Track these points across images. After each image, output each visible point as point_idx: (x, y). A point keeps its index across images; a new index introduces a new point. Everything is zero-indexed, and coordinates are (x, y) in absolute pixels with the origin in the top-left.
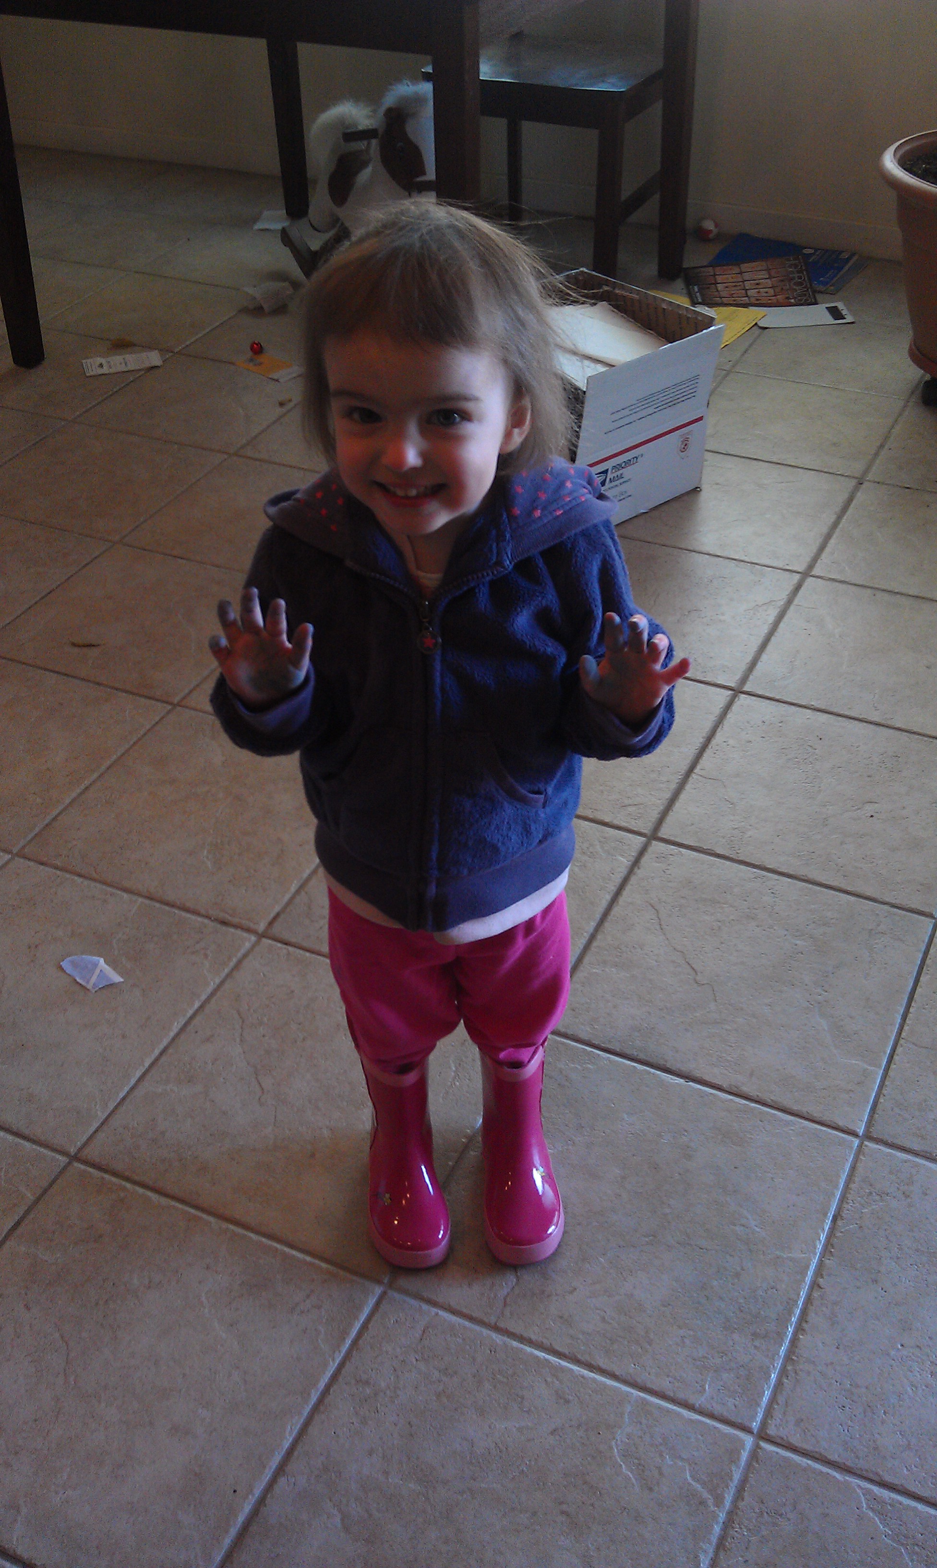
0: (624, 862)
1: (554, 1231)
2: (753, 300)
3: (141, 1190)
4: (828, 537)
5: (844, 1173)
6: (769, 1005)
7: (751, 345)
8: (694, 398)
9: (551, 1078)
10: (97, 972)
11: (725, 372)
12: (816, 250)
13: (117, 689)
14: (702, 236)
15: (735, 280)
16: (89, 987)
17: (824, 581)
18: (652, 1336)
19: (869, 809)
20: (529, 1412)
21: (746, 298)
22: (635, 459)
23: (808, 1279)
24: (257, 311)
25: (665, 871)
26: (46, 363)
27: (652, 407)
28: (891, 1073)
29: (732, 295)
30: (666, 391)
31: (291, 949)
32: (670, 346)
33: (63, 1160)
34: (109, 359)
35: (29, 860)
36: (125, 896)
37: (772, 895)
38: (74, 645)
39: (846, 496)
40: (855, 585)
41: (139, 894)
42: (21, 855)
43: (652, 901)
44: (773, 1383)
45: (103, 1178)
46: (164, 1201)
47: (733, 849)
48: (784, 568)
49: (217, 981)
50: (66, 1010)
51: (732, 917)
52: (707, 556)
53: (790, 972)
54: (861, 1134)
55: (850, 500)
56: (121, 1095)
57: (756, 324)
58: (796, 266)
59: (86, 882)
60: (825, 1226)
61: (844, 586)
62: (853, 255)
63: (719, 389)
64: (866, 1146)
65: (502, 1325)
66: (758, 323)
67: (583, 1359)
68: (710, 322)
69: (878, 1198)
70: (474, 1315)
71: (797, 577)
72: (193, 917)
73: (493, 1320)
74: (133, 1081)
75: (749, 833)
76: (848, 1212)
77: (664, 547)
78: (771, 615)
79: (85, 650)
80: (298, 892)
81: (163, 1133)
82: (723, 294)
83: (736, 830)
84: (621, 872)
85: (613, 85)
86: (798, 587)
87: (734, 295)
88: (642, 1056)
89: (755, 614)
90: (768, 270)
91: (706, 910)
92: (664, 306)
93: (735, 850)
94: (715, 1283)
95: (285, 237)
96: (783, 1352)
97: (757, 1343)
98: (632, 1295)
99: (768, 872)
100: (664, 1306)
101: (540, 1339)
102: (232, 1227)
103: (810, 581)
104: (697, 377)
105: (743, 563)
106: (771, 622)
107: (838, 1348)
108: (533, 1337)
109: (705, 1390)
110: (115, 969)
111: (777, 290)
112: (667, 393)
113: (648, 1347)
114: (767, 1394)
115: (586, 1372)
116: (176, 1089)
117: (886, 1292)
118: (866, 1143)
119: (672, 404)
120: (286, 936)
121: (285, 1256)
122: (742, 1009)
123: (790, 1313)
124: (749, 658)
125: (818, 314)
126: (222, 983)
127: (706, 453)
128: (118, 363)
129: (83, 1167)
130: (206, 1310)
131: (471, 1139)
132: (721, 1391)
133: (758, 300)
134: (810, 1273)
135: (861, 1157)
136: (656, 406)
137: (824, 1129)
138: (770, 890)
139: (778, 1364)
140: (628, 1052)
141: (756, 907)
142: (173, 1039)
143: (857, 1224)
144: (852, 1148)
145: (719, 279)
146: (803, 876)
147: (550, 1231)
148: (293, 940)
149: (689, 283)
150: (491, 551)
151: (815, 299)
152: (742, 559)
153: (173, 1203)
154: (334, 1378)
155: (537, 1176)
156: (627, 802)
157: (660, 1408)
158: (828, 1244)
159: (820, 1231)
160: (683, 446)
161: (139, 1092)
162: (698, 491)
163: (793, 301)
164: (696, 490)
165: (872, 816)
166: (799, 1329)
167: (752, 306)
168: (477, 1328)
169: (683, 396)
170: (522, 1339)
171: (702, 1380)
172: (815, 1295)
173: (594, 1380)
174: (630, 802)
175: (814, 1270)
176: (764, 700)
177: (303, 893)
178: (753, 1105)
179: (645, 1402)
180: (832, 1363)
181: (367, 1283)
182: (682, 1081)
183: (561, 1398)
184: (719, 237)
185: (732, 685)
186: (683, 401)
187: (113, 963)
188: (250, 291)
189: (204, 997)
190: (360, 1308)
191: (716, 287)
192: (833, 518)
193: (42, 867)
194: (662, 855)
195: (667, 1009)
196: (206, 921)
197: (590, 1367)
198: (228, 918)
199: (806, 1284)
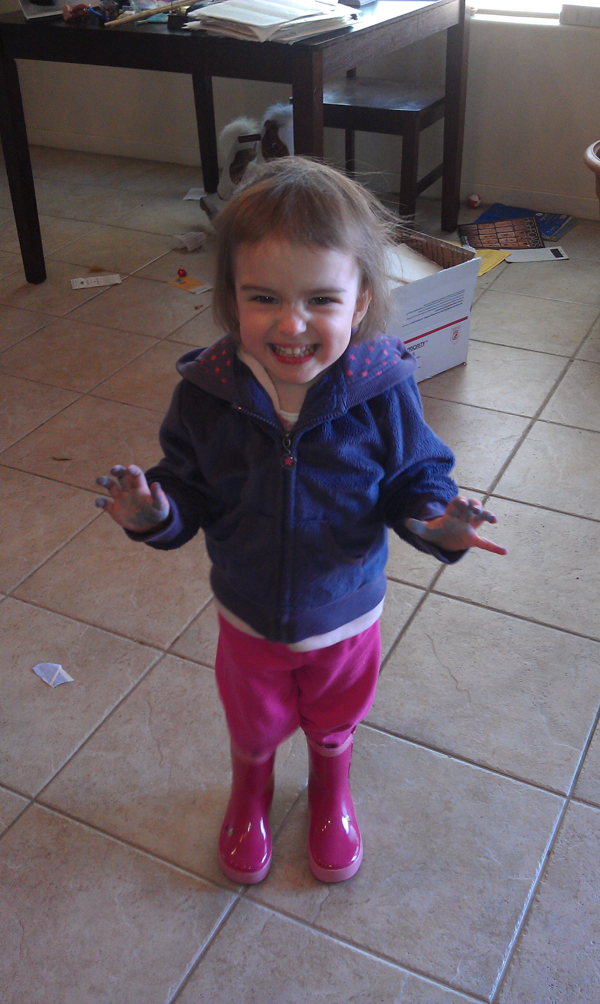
0: (410, 607)
1: (356, 859)
2: (503, 245)
3: (77, 823)
4: (550, 395)
5: (556, 821)
6: (507, 705)
7: (501, 273)
8: (461, 304)
9: (357, 752)
10: (57, 674)
11: (483, 290)
12: (544, 214)
13: (80, 488)
14: (471, 205)
15: (492, 232)
16: (51, 684)
17: (547, 423)
18: (421, 933)
19: (576, 573)
20: (335, 984)
21: (499, 244)
22: (423, 343)
23: (530, 895)
24: (184, 250)
25: (438, 613)
26: (48, 280)
27: (434, 310)
28: (589, 753)
29: (489, 242)
30: (443, 300)
31: (185, 661)
32: (445, 271)
33: (27, 801)
34: (88, 279)
35: (17, 599)
36: (78, 623)
37: (510, 630)
38: (55, 459)
39: (563, 368)
40: (568, 426)
41: (87, 623)
42: (12, 595)
43: (429, 633)
44: (503, 968)
45: (53, 815)
46: (93, 831)
47: (484, 599)
48: (521, 415)
49: (136, 682)
50: (34, 700)
51: (482, 645)
52: (470, 407)
53: (521, 683)
54: (568, 795)
55: (565, 371)
56: (68, 757)
57: (504, 260)
58: (531, 224)
59: (53, 614)
60: (542, 859)
61: (561, 427)
62: (568, 216)
63: (479, 301)
64: (571, 803)
65: (318, 923)
66: (506, 259)
67: (373, 949)
68: (472, 255)
69: (579, 839)
70: (299, 916)
71: (529, 421)
72: (122, 639)
73: (312, 920)
74: (76, 749)
75: (495, 589)
76: (558, 849)
77: (442, 401)
78: (511, 445)
79: (62, 462)
80: (192, 623)
81: (94, 784)
82: (483, 241)
83: (486, 586)
84: (409, 613)
85: (412, 107)
86: (530, 427)
87: (490, 242)
88: (419, 739)
89: (500, 444)
90: (513, 226)
91: (465, 639)
92: (442, 246)
93: (485, 600)
94: (466, 897)
95: (203, 204)
96: (511, 945)
97: (493, 939)
98: (408, 905)
99: (507, 615)
100: (430, 912)
101: (344, 934)
102: (137, 851)
103: (538, 423)
104: (463, 291)
105: (493, 411)
106: (511, 450)
107: (549, 943)
108: (340, 933)
109: (456, 971)
110: (68, 672)
111: (519, 238)
112: (443, 301)
113: (418, 940)
114: (500, 975)
115: (375, 958)
116: (105, 755)
117: (583, 905)
118: (572, 801)
119: (448, 308)
120: (183, 652)
121: (172, 872)
122: (488, 708)
123: (517, 918)
124: (496, 473)
125: (545, 254)
126: (139, 683)
127: (470, 341)
128: (94, 281)
129: (40, 806)
130: (118, 907)
131: (301, 794)
132: (468, 972)
133: (506, 245)
134: (531, 891)
135: (568, 811)
136: (436, 310)
137: (543, 791)
138: (508, 627)
139: (508, 954)
140: (410, 735)
141: (498, 638)
142: (105, 721)
143: (564, 857)
144: (562, 804)
145: (481, 232)
146: (531, 618)
147: (353, 859)
148: (187, 655)
149: (461, 235)
150: (333, 400)
151: (543, 244)
152: (493, 409)
153: (99, 833)
154: (202, 956)
155: (345, 821)
156: (413, 566)
157: (425, 983)
158: (544, 870)
159: (539, 862)
160: (454, 336)
161: (81, 756)
162: (464, 365)
163: (529, 245)
164: (463, 365)
165: (578, 578)
166: (523, 930)
167: (502, 249)
168: (300, 925)
169: (455, 303)
170: (331, 934)
171: (455, 964)
172: (534, 906)
173: (380, 963)
174: (415, 566)
175: (534, 888)
176: (507, 501)
177: (195, 624)
178: (494, 774)
179: (414, 980)
180: (545, 954)
181: (227, 892)
182: (446, 756)
183: (358, 975)
184: (481, 206)
185: (485, 490)
186: (454, 306)
187: (67, 669)
188: (179, 237)
189: (126, 693)
190: (221, 910)
191: (479, 237)
192: (554, 383)
193: (25, 604)
194: (436, 602)
195: (437, 707)
196: (131, 641)
197: (379, 954)
198: (145, 639)
199: (528, 899)
